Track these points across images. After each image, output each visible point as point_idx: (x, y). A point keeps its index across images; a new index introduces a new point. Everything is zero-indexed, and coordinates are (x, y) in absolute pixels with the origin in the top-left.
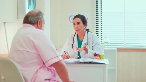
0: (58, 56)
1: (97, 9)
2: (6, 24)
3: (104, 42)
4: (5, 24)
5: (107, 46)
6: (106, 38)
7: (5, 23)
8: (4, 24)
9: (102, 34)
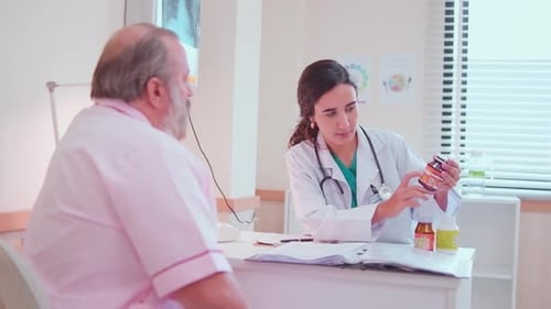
0: (207, 252)
1: (447, 44)
2: (56, 89)
3: (470, 172)
4: (51, 90)
5: (481, 186)
6: (478, 154)
7: (52, 86)
8: (47, 89)
9: (463, 138)
